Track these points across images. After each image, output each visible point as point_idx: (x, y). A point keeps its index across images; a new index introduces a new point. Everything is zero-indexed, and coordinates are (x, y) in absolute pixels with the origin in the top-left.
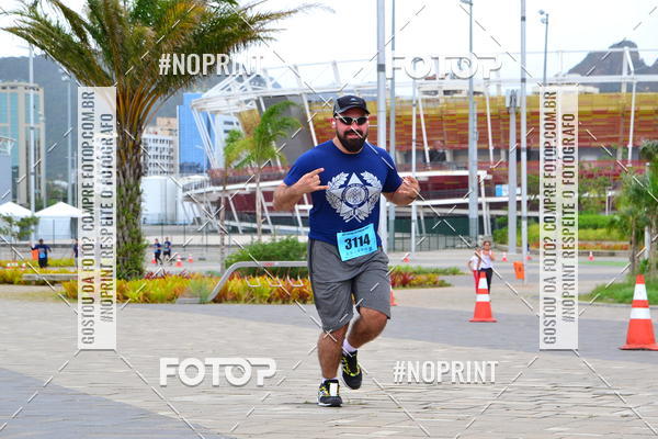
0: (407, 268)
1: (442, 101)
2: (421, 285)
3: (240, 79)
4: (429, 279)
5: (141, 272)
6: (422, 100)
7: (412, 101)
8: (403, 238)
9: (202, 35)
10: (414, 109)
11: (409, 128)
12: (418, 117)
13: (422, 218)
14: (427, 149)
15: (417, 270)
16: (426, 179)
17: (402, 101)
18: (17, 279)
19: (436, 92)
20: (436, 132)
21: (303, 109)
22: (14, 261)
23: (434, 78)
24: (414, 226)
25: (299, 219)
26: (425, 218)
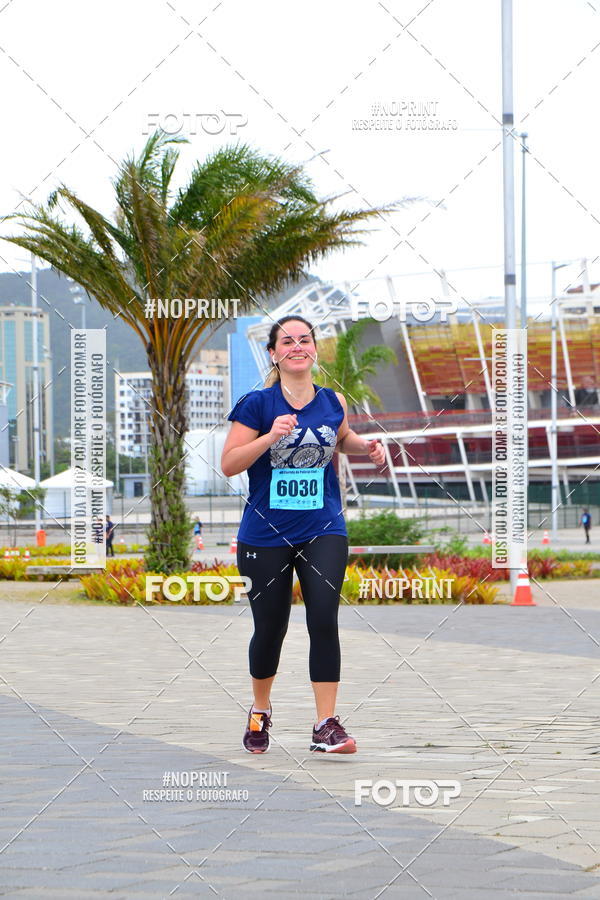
0: (546, 553)
1: (592, 321)
2: (567, 575)
3: (313, 297)
4: (579, 568)
5: (185, 562)
6: (565, 321)
7: (550, 322)
8: (540, 511)
9: (265, 239)
10: (554, 333)
11: (547, 360)
12: (559, 344)
13: (566, 483)
14: (572, 388)
15: (560, 555)
16: (571, 430)
17: (536, 323)
18: (18, 574)
19: (583, 310)
20: (584, 364)
21: (400, 337)
22: (14, 548)
23: (580, 290)
24: (555, 494)
25: (396, 486)
26: (570, 482)
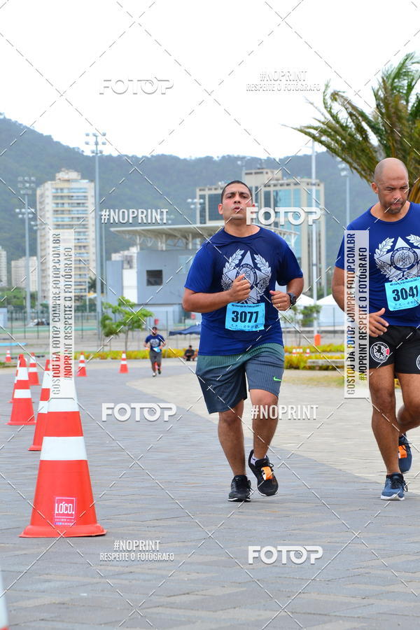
18: (302, 365)
22: (299, 347)
